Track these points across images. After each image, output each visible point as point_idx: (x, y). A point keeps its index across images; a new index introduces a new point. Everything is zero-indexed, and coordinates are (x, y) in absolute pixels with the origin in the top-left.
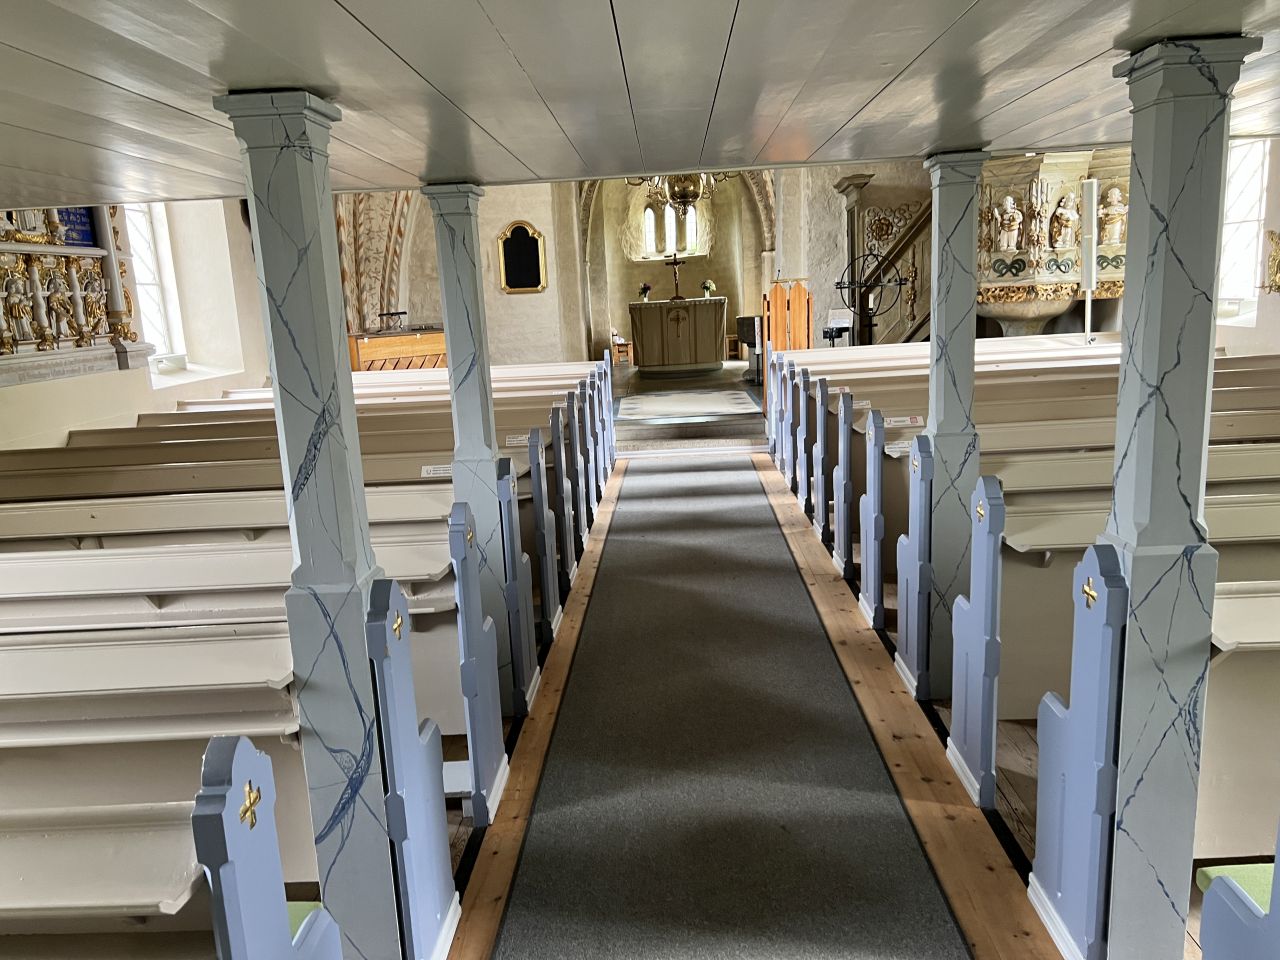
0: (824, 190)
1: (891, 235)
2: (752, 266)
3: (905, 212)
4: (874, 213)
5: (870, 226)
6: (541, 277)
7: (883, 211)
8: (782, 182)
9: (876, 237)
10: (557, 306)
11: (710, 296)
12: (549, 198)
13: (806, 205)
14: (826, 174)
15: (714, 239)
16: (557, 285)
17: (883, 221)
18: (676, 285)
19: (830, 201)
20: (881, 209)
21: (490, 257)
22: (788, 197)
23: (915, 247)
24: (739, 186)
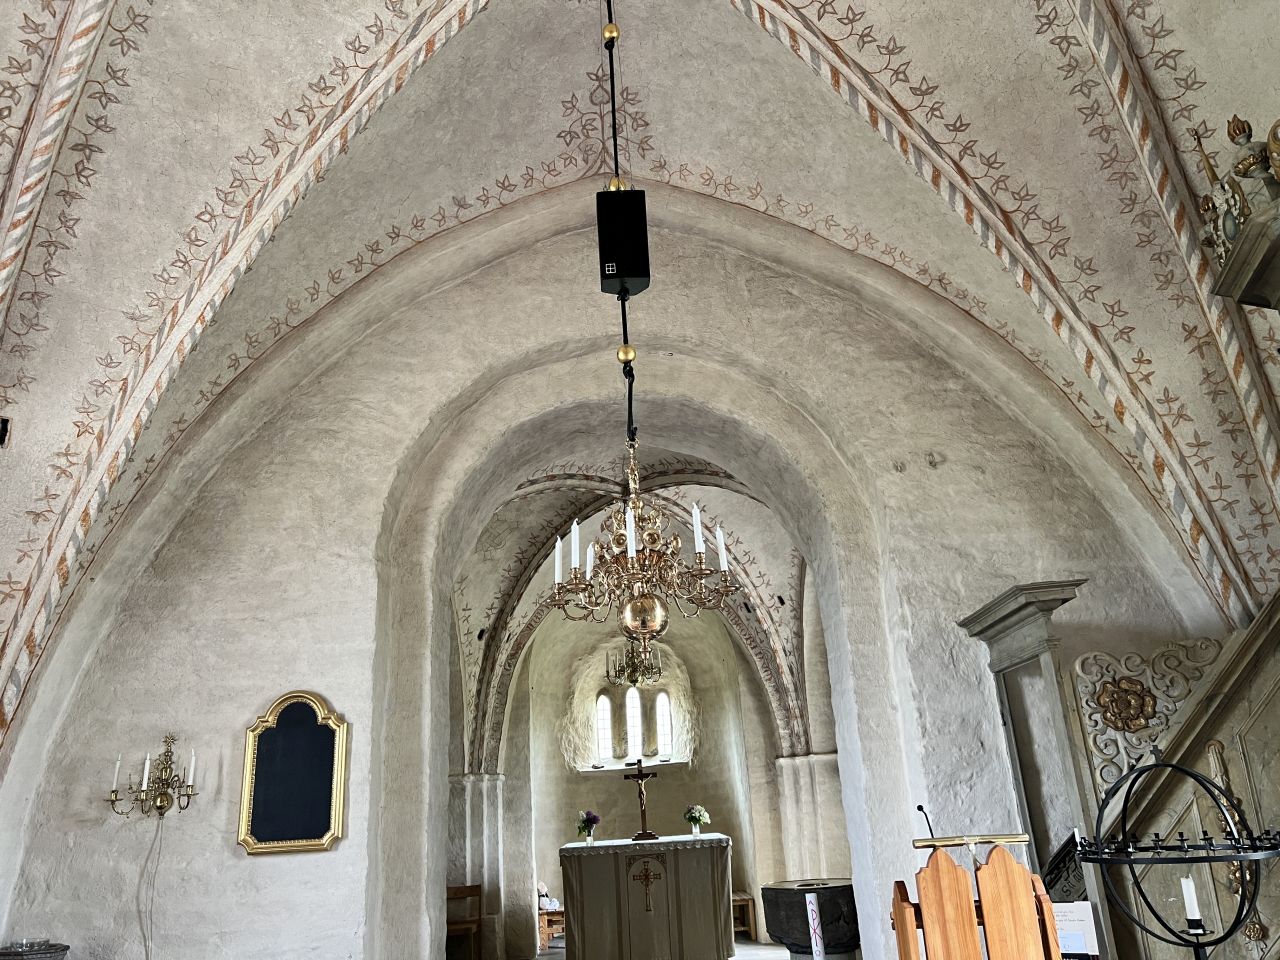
0: (938, 630)
1: (1154, 716)
2: (764, 780)
3: (1180, 663)
4: (1098, 667)
5: (1095, 696)
6: (333, 813)
7: (1123, 662)
8: (845, 619)
9: (1114, 723)
10: (364, 882)
11: (701, 833)
12: (370, 646)
13: (906, 660)
14: (939, 600)
15: (697, 738)
16: (369, 830)
17: (1124, 685)
18: (643, 813)
19: (954, 652)
20: (1116, 659)
21: (225, 769)
22: (861, 646)
23: (1223, 748)
24: (733, 660)
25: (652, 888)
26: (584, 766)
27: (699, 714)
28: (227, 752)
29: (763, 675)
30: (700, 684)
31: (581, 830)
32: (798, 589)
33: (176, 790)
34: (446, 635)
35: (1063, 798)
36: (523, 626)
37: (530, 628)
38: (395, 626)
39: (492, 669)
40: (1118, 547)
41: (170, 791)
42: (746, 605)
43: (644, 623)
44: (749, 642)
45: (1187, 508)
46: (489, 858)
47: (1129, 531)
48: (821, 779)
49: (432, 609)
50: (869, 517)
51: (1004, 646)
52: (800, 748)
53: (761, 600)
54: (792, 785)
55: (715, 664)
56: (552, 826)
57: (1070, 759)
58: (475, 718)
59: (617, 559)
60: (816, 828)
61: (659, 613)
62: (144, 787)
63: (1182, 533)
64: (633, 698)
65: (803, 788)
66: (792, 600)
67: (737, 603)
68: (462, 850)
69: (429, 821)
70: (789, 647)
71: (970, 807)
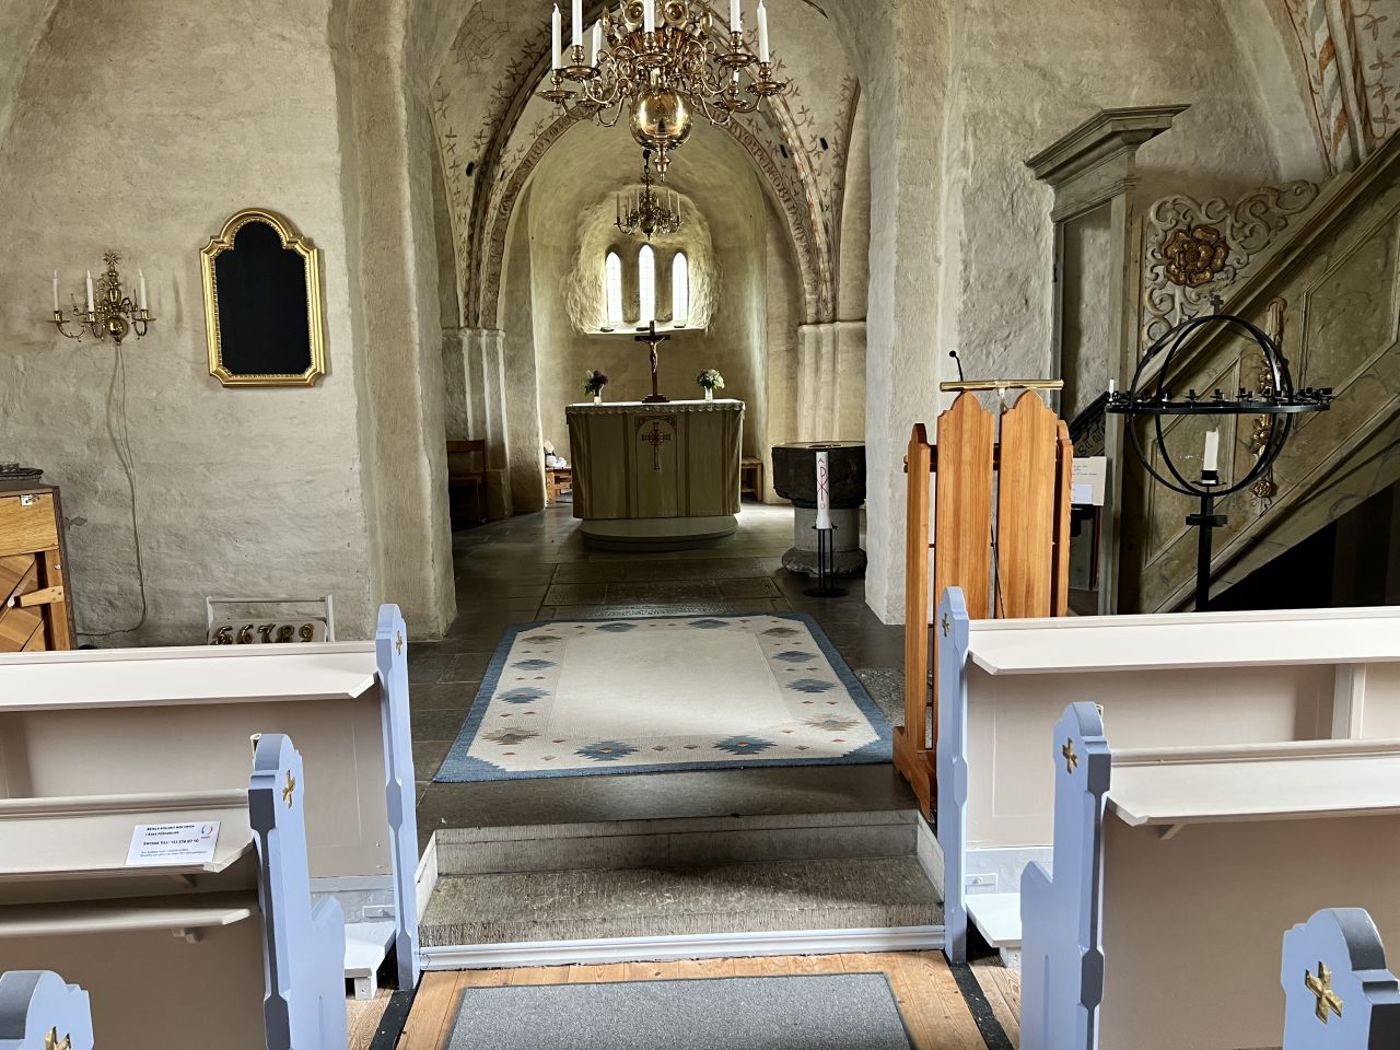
1: (1221, 270)
2: (784, 348)
3: (1268, 209)
4: (1175, 213)
5: (1163, 247)
6: (312, 347)
7: (1204, 208)
8: (898, 154)
9: (1177, 277)
10: (354, 420)
11: (714, 398)
12: (333, 158)
13: (960, 204)
14: (1009, 133)
15: (716, 304)
16: (355, 368)
17: (1198, 234)
18: (654, 376)
19: (1015, 197)
20: (1198, 204)
21: (182, 296)
22: (911, 188)
23: (1285, 306)
24: (762, 215)
25: (661, 448)
26: (592, 329)
27: (719, 277)
28: (181, 276)
29: (794, 232)
30: (723, 244)
31: (588, 389)
32: (845, 129)
33: (130, 314)
34: (424, 153)
35: (1099, 361)
36: (519, 162)
37: (527, 165)
38: (363, 136)
39: (485, 212)
40: (1230, 74)
41: (122, 315)
42: (782, 147)
43: (662, 127)
44: (782, 194)
45: (1325, 23)
46: (491, 415)
47: (1248, 53)
48: (845, 348)
49: (406, 118)
50: (944, 24)
51: (1072, 190)
52: (825, 315)
53: (801, 142)
54: (813, 354)
55: (741, 219)
56: (559, 388)
57: (1119, 315)
58: (469, 266)
59: (631, 39)
60: (833, 398)
61: (681, 116)
62: (91, 309)
63: (1309, 58)
64: (646, 259)
65: (825, 357)
66: (836, 143)
67: (773, 145)
68: (461, 405)
69: (421, 364)
70: (826, 201)
71: (1001, 367)
